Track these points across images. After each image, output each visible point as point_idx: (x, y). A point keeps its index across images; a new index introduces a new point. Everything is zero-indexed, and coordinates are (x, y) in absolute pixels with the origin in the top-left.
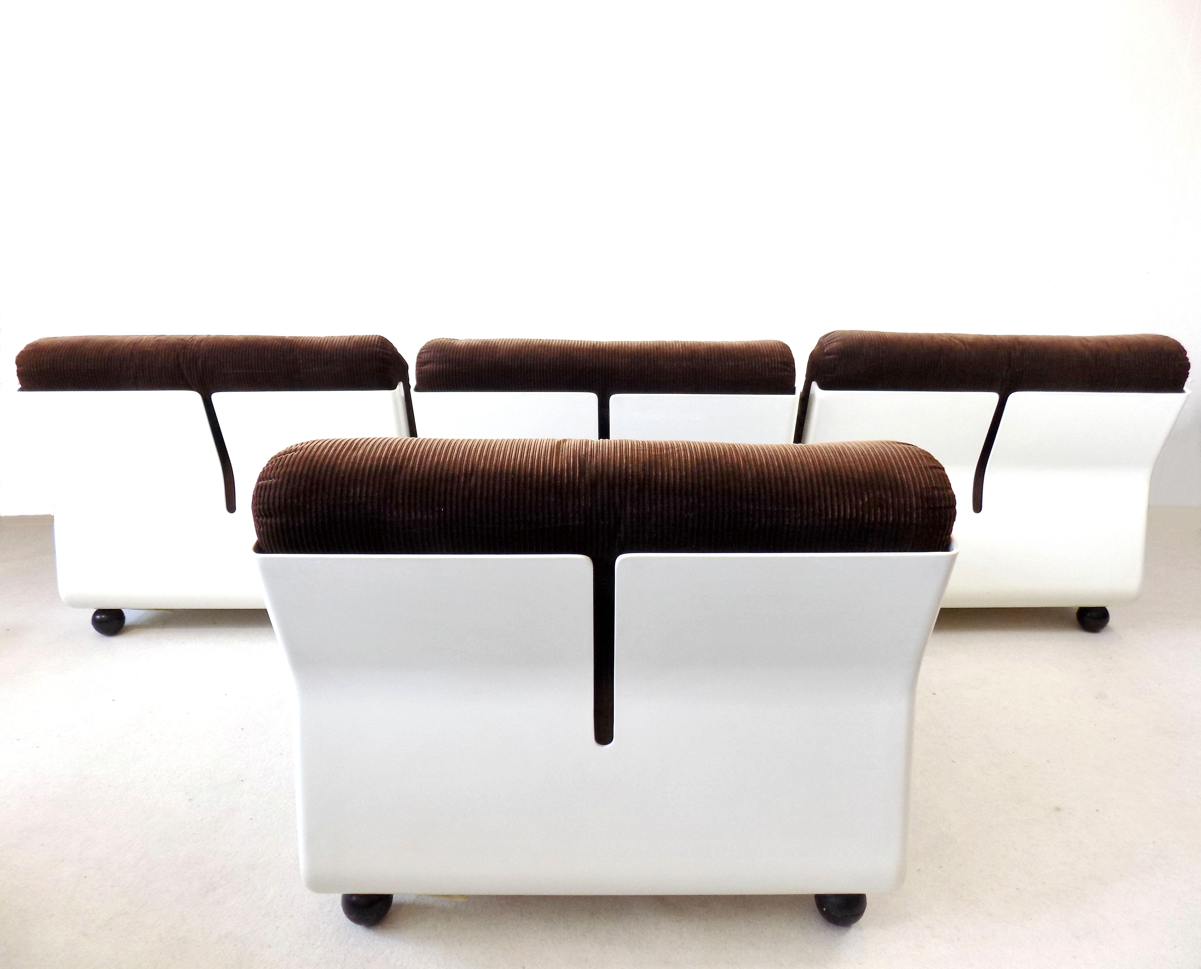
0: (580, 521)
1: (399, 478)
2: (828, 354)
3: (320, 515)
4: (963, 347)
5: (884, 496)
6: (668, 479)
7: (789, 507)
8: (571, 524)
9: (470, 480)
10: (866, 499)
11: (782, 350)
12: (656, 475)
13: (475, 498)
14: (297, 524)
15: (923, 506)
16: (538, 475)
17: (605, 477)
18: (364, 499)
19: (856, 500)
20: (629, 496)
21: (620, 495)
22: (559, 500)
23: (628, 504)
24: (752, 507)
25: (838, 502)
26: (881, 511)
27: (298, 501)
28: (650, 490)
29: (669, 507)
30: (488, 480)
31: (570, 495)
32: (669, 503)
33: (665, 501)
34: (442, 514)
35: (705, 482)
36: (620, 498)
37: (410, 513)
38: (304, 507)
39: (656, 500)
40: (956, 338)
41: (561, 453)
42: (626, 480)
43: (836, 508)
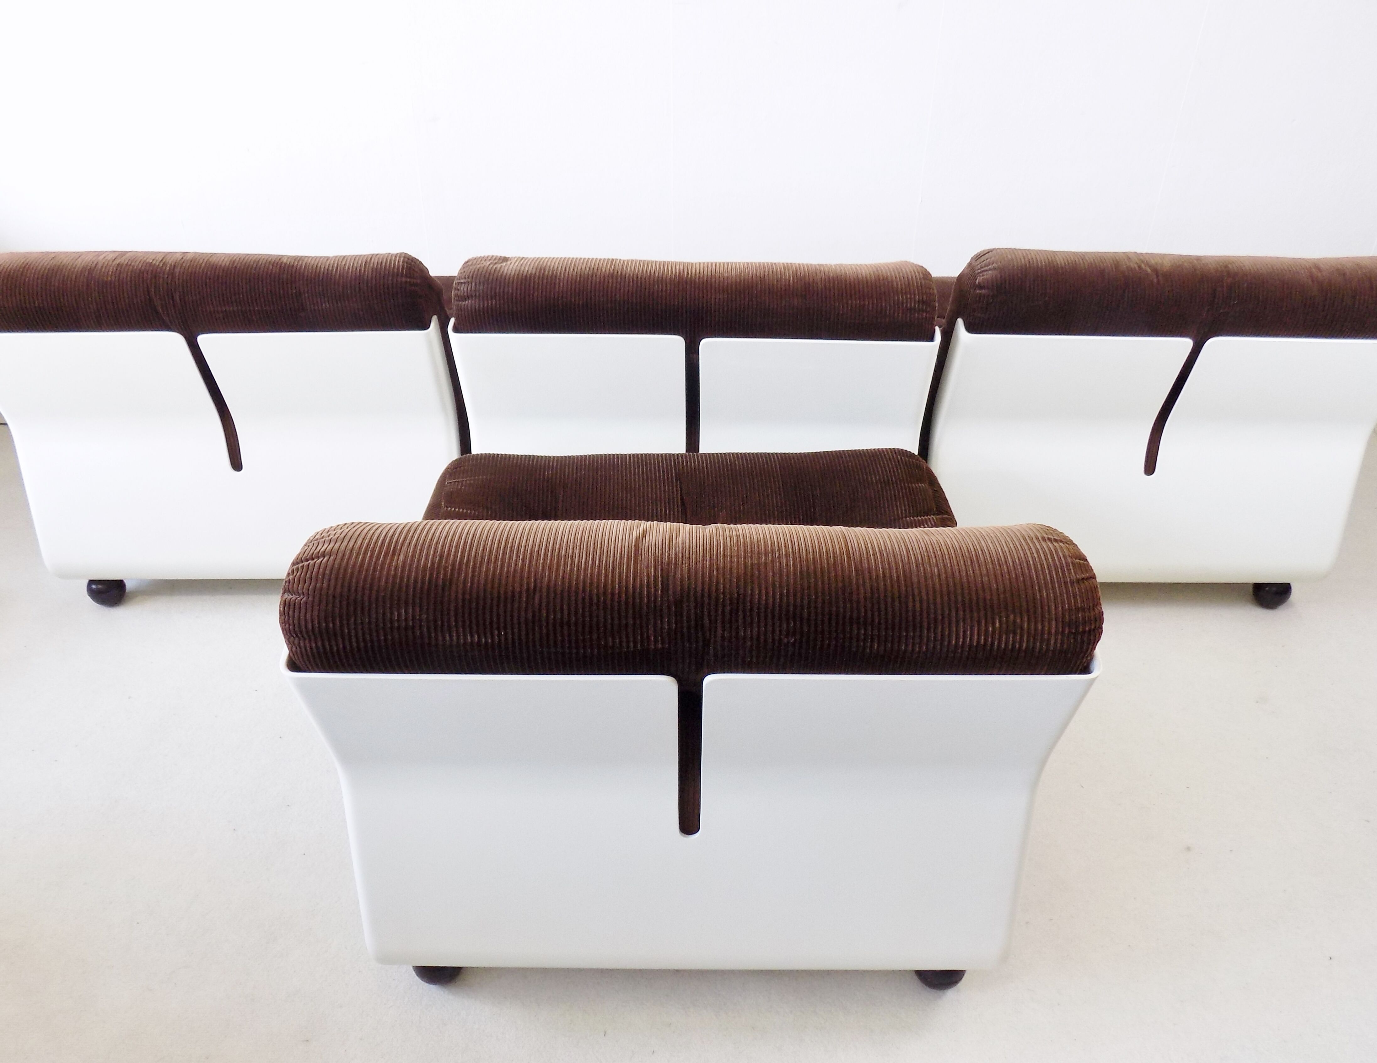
0: (662, 643)
1: (450, 595)
2: (980, 287)
3: (361, 640)
4: (1155, 280)
5: (1019, 621)
6: (766, 600)
7: (907, 631)
8: (653, 647)
9: (534, 598)
10: (997, 625)
11: (921, 283)
12: (752, 595)
13: (540, 620)
14: (335, 648)
15: (1063, 631)
16: (613, 594)
17: (692, 593)
18: (411, 623)
19: (986, 626)
20: (719, 618)
21: (709, 616)
22: (638, 622)
23: (719, 624)
24: (863, 632)
25: (964, 627)
26: (1013, 637)
27: (334, 624)
28: (744, 611)
29: (766, 631)
30: (554, 599)
31: (651, 616)
32: (766, 625)
33: (762, 624)
34: (503, 638)
35: (809, 602)
36: (710, 620)
37: (465, 636)
38: (342, 631)
39: (751, 623)
40: (1147, 264)
41: (640, 558)
42: (717, 599)
43: (962, 633)
